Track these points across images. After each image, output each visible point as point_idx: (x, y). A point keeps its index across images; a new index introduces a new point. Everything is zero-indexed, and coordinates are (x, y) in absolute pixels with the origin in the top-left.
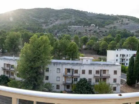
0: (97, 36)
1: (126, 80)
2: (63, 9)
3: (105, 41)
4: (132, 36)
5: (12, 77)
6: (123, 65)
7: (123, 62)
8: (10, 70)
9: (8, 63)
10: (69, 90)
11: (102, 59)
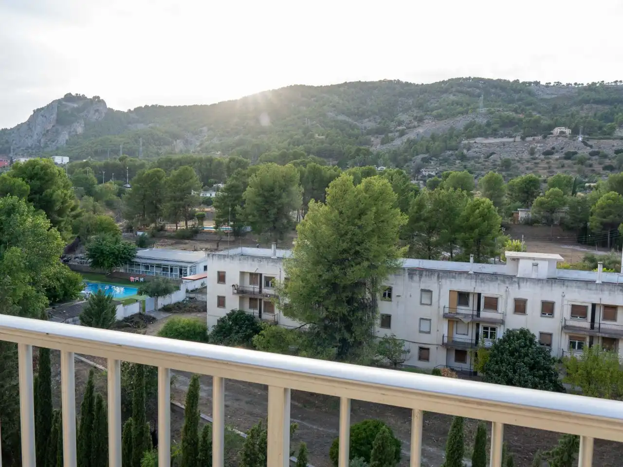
0: (579, 171)
2: (443, 82)
5: (266, 316)
8: (260, 291)
9: (253, 271)
10: (466, 366)
11: (601, 260)
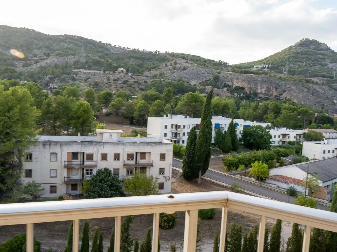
0: (129, 90)
1: (181, 171)
3: (143, 99)
4: (194, 90)
6: (177, 145)
7: (176, 138)
10: (77, 192)
11: (139, 132)
